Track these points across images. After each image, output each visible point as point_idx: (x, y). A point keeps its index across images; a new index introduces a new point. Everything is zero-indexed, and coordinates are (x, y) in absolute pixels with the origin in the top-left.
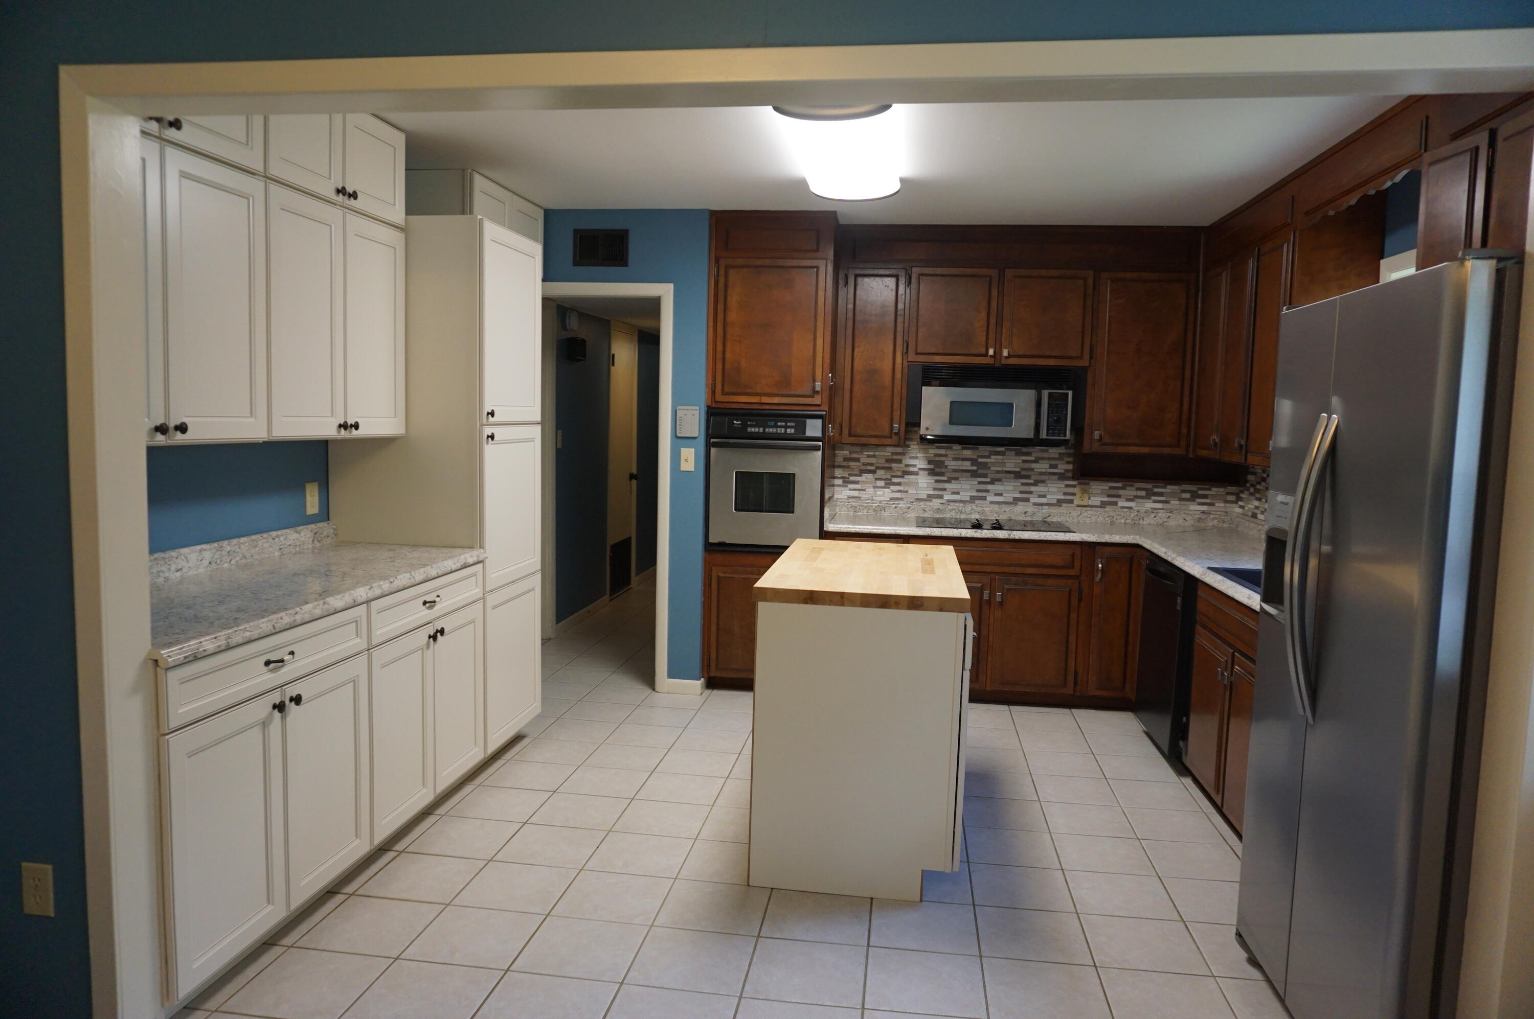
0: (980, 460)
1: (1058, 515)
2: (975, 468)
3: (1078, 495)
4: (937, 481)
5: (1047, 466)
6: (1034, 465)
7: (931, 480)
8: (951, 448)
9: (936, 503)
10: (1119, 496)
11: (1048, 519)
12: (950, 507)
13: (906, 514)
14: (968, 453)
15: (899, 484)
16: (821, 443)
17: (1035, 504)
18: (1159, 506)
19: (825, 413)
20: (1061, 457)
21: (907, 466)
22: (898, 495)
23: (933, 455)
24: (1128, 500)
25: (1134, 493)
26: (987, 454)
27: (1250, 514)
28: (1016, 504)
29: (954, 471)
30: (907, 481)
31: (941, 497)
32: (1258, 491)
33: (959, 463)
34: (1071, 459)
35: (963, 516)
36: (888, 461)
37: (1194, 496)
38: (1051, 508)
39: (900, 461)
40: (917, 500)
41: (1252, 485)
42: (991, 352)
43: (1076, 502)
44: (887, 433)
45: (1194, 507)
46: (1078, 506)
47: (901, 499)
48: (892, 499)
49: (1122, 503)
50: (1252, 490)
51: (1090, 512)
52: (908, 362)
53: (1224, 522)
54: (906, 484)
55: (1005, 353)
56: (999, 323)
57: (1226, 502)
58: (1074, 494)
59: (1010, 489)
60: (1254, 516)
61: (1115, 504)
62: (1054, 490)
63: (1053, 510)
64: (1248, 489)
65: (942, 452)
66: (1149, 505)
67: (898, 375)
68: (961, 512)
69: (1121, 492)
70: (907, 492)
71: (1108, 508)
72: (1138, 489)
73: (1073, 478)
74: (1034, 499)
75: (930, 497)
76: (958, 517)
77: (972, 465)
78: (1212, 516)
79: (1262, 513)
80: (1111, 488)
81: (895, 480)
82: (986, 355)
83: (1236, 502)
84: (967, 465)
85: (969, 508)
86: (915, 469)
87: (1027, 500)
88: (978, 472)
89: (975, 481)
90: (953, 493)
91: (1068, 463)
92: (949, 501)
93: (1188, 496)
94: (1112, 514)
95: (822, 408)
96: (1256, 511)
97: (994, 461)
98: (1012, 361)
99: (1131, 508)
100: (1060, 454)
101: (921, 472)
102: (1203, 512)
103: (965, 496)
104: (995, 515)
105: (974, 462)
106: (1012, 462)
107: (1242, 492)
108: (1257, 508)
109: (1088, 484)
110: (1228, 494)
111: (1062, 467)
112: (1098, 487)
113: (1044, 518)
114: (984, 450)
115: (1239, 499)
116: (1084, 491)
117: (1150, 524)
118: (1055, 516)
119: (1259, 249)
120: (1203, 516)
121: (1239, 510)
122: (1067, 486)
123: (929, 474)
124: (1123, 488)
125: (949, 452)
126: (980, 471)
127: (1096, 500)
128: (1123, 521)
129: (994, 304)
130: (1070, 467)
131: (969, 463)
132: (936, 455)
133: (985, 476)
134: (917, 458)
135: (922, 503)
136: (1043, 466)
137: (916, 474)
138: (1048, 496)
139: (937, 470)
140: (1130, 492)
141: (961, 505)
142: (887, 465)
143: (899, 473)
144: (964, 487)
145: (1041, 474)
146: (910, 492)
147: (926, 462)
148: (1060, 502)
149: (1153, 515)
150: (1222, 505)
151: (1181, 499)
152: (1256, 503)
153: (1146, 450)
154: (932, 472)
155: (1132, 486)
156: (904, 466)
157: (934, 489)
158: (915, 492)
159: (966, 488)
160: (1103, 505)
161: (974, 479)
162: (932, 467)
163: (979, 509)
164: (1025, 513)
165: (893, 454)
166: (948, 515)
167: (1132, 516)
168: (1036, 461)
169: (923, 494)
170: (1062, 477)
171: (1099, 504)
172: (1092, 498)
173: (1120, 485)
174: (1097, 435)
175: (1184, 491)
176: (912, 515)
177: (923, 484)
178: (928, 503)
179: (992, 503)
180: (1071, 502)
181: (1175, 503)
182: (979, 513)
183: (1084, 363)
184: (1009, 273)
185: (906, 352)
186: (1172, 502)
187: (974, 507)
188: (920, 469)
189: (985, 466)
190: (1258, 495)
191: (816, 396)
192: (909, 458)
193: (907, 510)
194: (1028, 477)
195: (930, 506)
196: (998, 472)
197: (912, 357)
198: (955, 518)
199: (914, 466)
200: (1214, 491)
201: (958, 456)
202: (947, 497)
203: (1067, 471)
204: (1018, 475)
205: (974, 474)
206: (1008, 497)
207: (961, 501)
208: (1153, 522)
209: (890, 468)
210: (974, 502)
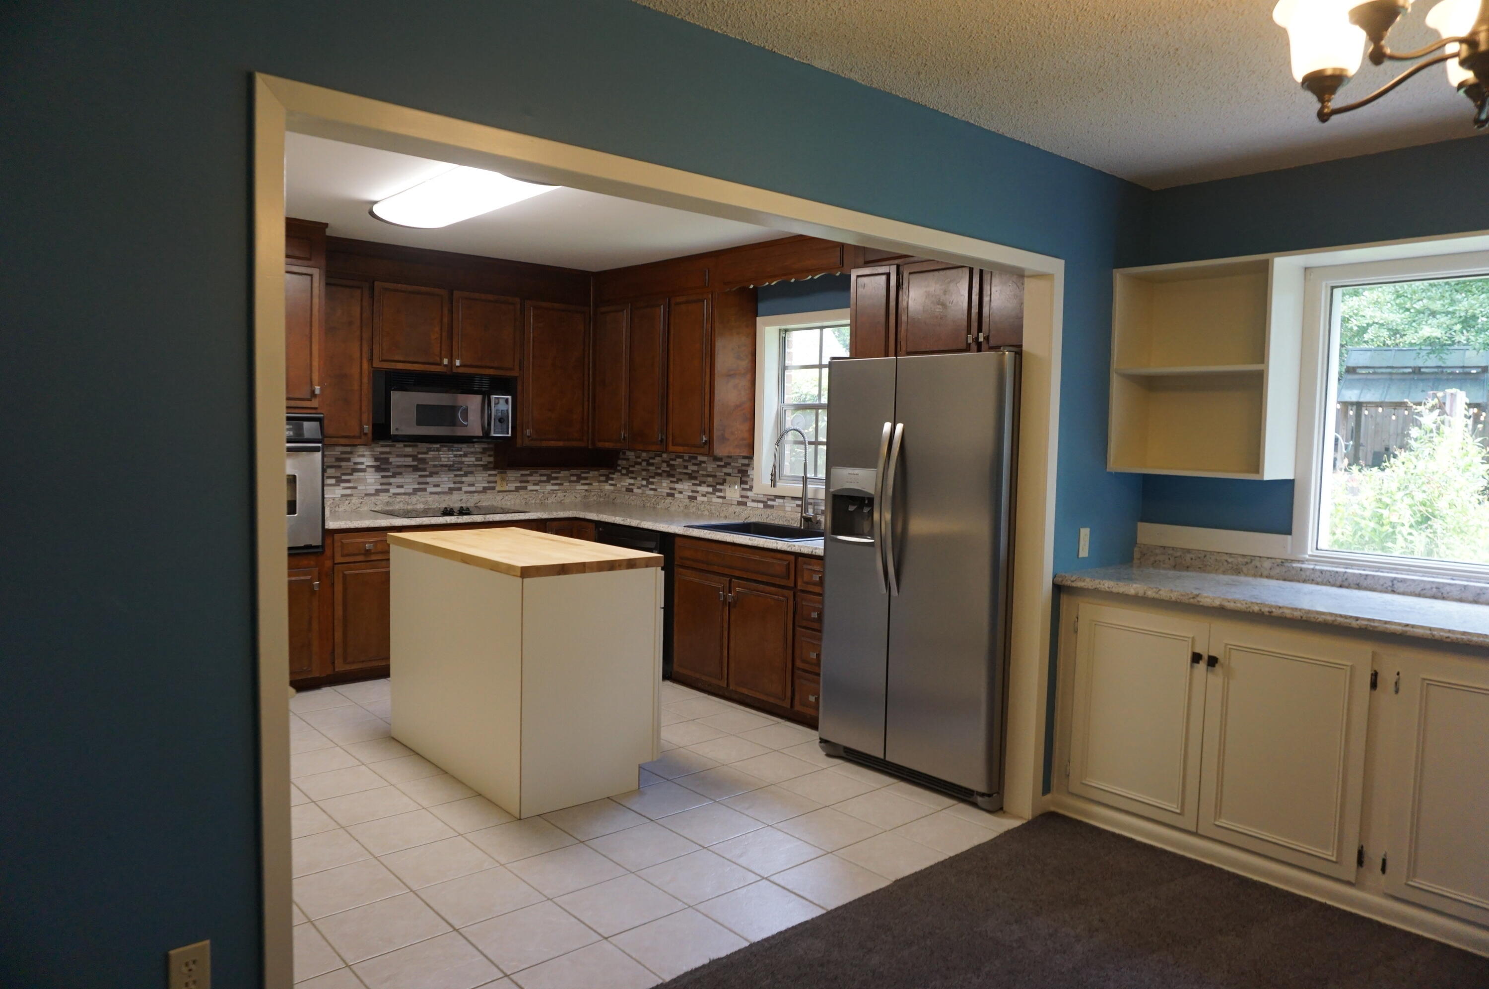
0: (420, 456)
1: (487, 500)
2: (415, 463)
3: (499, 482)
4: (383, 477)
5: (473, 459)
6: (464, 459)
7: (378, 476)
8: (394, 446)
9: (384, 497)
10: (528, 482)
11: (479, 505)
12: (398, 500)
13: (359, 509)
14: (409, 450)
15: (348, 481)
16: (320, 445)
17: (466, 492)
18: (556, 487)
19: (322, 415)
20: (484, 451)
21: (356, 464)
22: (348, 492)
23: (378, 453)
24: (535, 484)
25: (538, 478)
26: (425, 450)
27: (624, 489)
28: (451, 494)
29: (399, 466)
30: (356, 477)
31: (387, 491)
32: (632, 472)
33: (402, 459)
34: (492, 453)
35: (410, 507)
36: (339, 460)
37: (579, 479)
38: (480, 494)
39: (348, 460)
40: (366, 495)
41: (623, 468)
42: (446, 361)
43: (498, 489)
44: (357, 433)
45: (579, 487)
46: (499, 492)
47: (351, 495)
48: (343, 496)
49: (530, 487)
50: (624, 471)
51: (511, 496)
52: (373, 367)
53: (600, 497)
54: (355, 480)
55: (458, 363)
56: (451, 337)
57: (600, 482)
58: (496, 482)
59: (446, 480)
60: (630, 490)
61: (525, 488)
62: (481, 479)
63: (482, 497)
64: (620, 471)
65: (387, 449)
66: (549, 487)
67: (365, 380)
68: (408, 504)
69: (530, 478)
70: (355, 488)
71: (522, 492)
72: (541, 475)
73: (494, 468)
74: (465, 488)
75: (378, 492)
76: (405, 508)
77: (413, 460)
78: (593, 493)
79: (639, 488)
80: (522, 475)
81: (344, 477)
82: (440, 364)
83: (606, 481)
84: (409, 461)
85: (414, 499)
86: (363, 467)
87: (460, 489)
88: (419, 467)
89: (416, 475)
90: (398, 487)
91: (490, 456)
92: (395, 494)
93: (574, 478)
94: (526, 497)
95: (319, 411)
96: (631, 487)
97: (431, 456)
98: (461, 370)
99: (536, 491)
100: (484, 449)
101: (369, 469)
102: (586, 491)
103: (409, 488)
104: (437, 504)
105: (415, 458)
106: (446, 456)
107: (614, 474)
108: (630, 484)
109: (506, 473)
110: (601, 475)
111: (486, 459)
112: (512, 475)
113: (476, 504)
114: (423, 446)
115: (608, 478)
116: (503, 479)
117: (552, 503)
118: (484, 501)
119: (669, 299)
120: (587, 494)
121: (612, 488)
122: (490, 475)
123: (376, 471)
124: (531, 475)
125: (393, 449)
126: (420, 466)
127: (512, 486)
128: (533, 502)
129: (445, 320)
130: (491, 459)
131: (410, 459)
132: (382, 453)
133: (424, 470)
134: (363, 456)
135: (372, 498)
136: (470, 460)
137: (363, 471)
138: (476, 485)
139: (383, 466)
140: (536, 478)
141: (407, 497)
142: (337, 464)
143: (349, 471)
144: (407, 480)
145: (469, 466)
146: (359, 488)
147: (373, 460)
148: (485, 490)
149: (554, 495)
150: (597, 484)
151: (570, 482)
152: (632, 481)
153: (561, 444)
154: (378, 469)
155: (537, 473)
156: (352, 464)
157: (382, 484)
158: (364, 488)
159: (409, 481)
160: (517, 489)
161: (415, 473)
162: (378, 463)
163: (423, 499)
164: (461, 500)
165: (342, 453)
166: (397, 507)
167: (540, 497)
168: (465, 455)
169: (371, 489)
170: (485, 468)
171: (513, 489)
172: (509, 485)
173: (528, 472)
174: (528, 432)
175: (572, 475)
176: (365, 508)
177: (371, 480)
178: (377, 497)
179: (431, 493)
180: (493, 488)
181: (567, 484)
182: (423, 503)
183: (515, 373)
184: (456, 294)
185: (371, 360)
186: (565, 484)
187: (419, 498)
188: (368, 466)
189: (423, 461)
190: (630, 475)
191: (313, 400)
192: (356, 456)
193: (359, 505)
194: (460, 469)
195: (380, 499)
196: (435, 466)
197: (377, 364)
198: (403, 509)
199: (362, 463)
200: (592, 474)
201: (401, 453)
202: (393, 490)
203: (489, 463)
204: (450, 468)
205: (415, 469)
206: (445, 487)
207: (405, 494)
208: (554, 501)
209: (340, 467)
210: (416, 494)
